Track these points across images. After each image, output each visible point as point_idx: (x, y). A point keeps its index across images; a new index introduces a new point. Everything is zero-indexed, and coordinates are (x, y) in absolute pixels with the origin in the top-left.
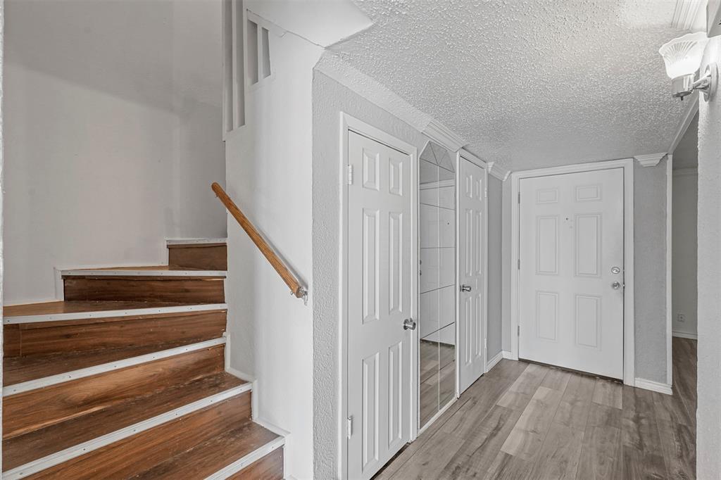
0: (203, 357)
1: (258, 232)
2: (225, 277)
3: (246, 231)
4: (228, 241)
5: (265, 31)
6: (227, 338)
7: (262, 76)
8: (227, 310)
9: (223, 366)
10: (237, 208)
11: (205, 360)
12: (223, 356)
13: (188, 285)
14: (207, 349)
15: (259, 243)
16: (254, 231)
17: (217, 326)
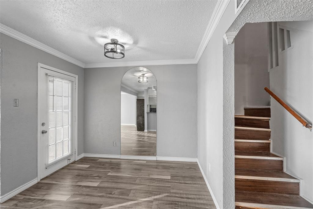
0: (262, 145)
1: (286, 104)
2: (270, 120)
3: (280, 104)
4: (271, 107)
5: (288, 32)
6: (271, 141)
7: (287, 47)
8: (270, 131)
9: (269, 150)
10: (275, 96)
11: (262, 146)
12: (269, 147)
13: (255, 122)
14: (263, 143)
15: (286, 108)
16: (284, 104)
17: (267, 136)
